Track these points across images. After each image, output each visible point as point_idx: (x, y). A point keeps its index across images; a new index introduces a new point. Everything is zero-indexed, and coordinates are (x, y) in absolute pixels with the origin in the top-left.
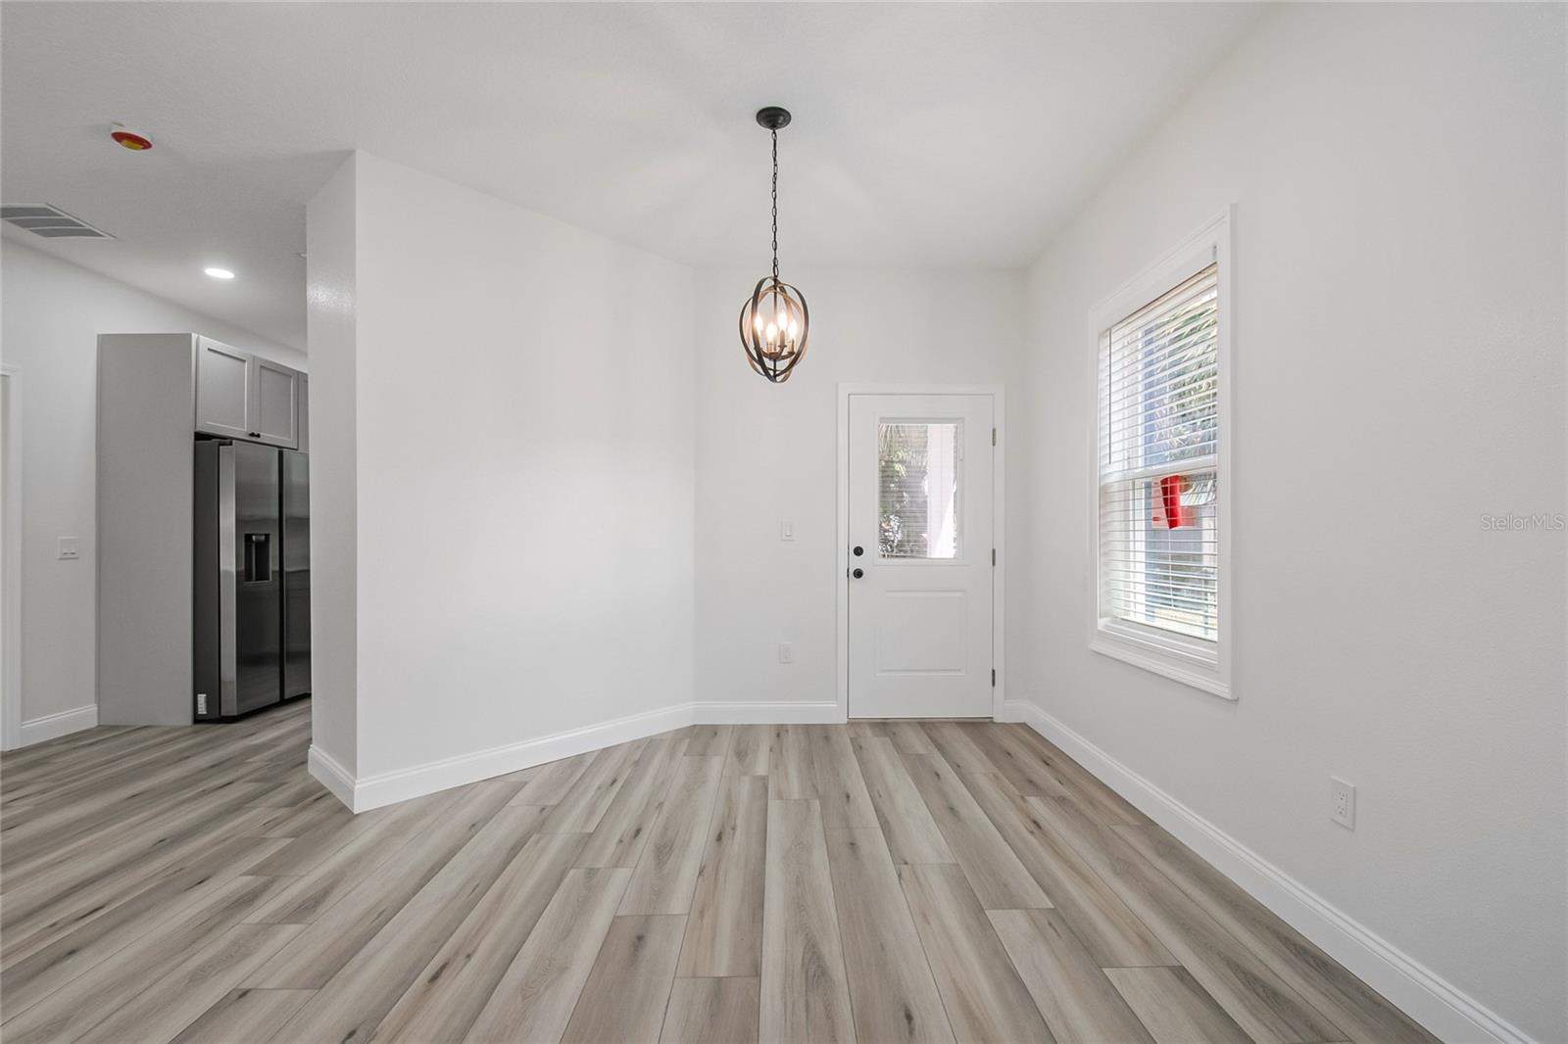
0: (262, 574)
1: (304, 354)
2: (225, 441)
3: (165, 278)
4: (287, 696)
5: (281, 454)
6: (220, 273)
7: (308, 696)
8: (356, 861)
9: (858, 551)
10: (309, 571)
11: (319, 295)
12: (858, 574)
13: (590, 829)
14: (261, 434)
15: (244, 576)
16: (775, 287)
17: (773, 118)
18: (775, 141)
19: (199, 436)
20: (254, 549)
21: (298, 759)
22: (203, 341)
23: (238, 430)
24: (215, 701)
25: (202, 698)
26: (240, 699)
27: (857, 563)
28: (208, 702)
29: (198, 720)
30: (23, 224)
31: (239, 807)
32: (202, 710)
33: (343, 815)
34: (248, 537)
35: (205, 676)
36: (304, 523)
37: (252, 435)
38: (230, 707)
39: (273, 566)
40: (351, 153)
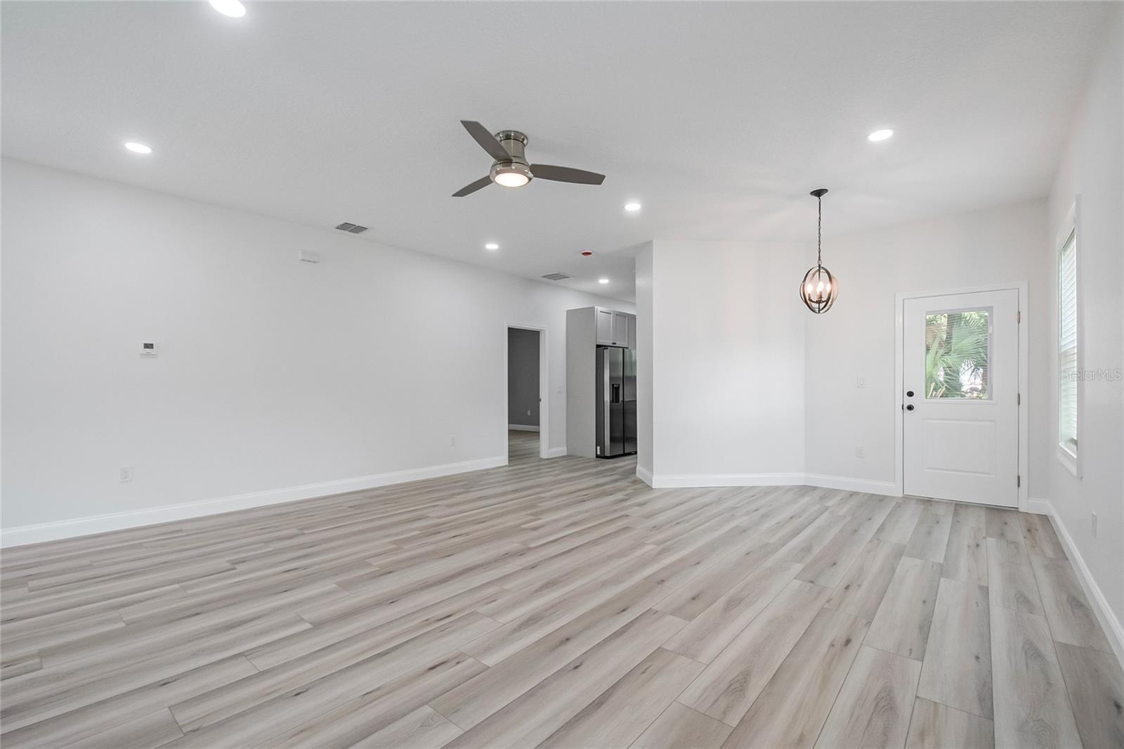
0: (617, 401)
1: (634, 304)
2: (606, 347)
3: (587, 286)
4: (626, 452)
5: (623, 350)
6: (604, 281)
7: (636, 453)
8: (655, 498)
9: (910, 394)
10: (636, 401)
11: (640, 282)
12: (910, 408)
13: (737, 506)
14: (617, 343)
15: (612, 402)
16: (819, 270)
17: (818, 193)
18: (820, 203)
19: (598, 346)
20: (615, 390)
21: (633, 471)
22: (599, 308)
23: (608, 342)
24: (603, 450)
25: (598, 448)
26: (611, 452)
27: (909, 401)
28: (600, 449)
29: (597, 456)
30: (550, 278)
31: (616, 481)
32: (599, 453)
33: (649, 488)
34: (613, 385)
35: (599, 441)
36: (634, 379)
37: (613, 343)
38: (607, 453)
39: (621, 399)
40: (651, 242)
